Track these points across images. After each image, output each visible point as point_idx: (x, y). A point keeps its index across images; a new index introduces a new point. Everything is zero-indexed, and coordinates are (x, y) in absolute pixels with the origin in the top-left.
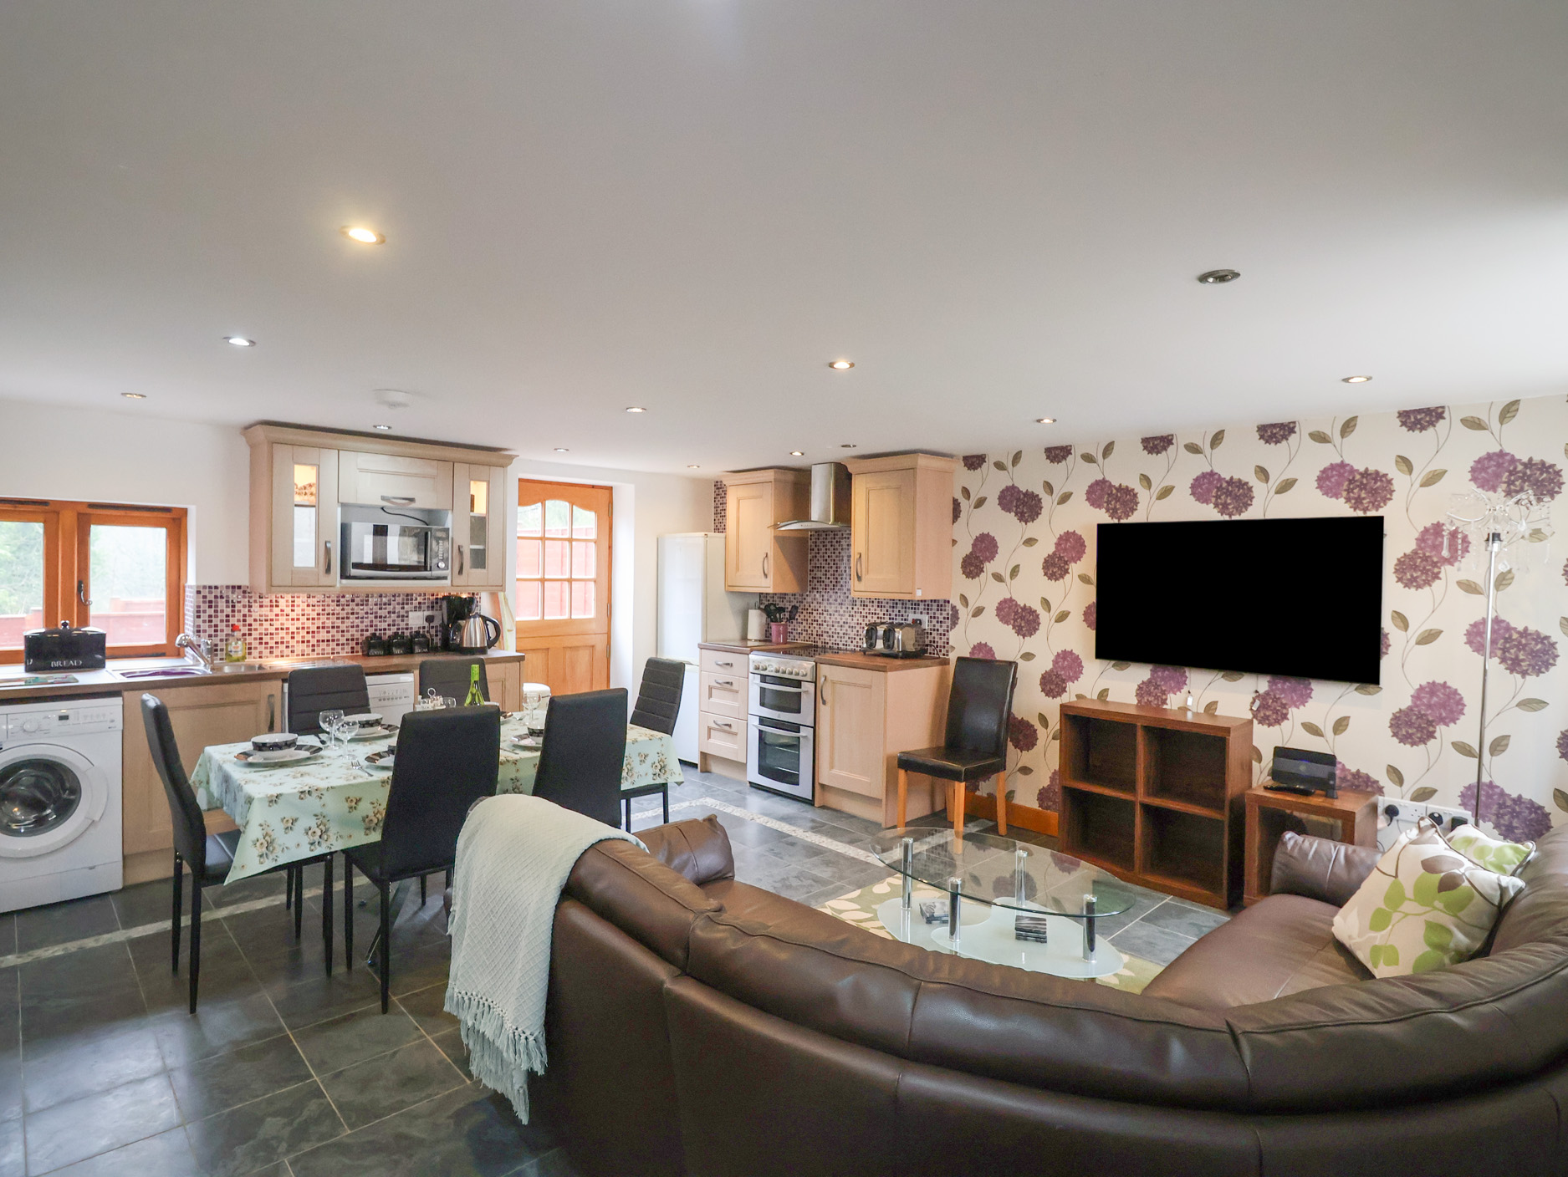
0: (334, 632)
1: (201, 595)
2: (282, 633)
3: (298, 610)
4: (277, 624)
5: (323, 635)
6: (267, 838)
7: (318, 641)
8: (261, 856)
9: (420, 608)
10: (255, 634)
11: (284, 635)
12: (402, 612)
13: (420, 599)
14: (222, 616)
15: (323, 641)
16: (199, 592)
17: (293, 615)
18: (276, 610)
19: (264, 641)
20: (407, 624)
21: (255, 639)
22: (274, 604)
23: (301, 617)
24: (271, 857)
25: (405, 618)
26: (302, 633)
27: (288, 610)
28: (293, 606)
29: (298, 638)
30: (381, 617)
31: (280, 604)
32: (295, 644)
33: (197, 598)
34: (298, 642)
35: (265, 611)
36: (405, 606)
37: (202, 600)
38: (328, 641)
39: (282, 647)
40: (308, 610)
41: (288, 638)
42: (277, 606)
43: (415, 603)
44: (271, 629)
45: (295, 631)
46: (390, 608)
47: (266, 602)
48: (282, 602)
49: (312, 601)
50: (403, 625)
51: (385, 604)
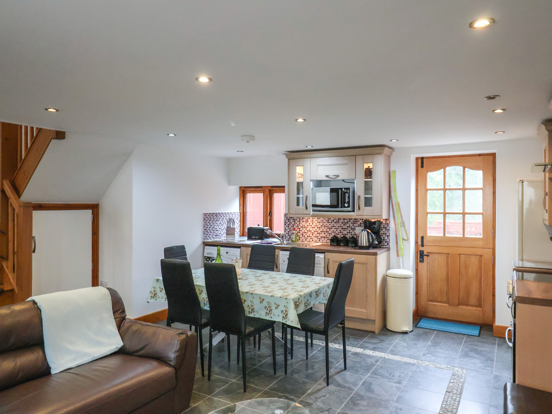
0: (326, 234)
1: (286, 217)
2: (309, 233)
3: (314, 224)
4: (308, 229)
5: (323, 235)
6: (155, 292)
7: (321, 237)
8: (151, 297)
9: (361, 225)
10: (301, 232)
11: (310, 234)
12: (353, 227)
13: (361, 221)
14: (291, 225)
15: (323, 237)
16: (285, 216)
17: (313, 226)
18: (308, 224)
19: (304, 235)
20: (355, 233)
21: (301, 234)
22: (307, 221)
23: (315, 227)
24: (155, 298)
25: (354, 230)
26: (316, 233)
27: (311, 224)
28: (313, 222)
29: (314, 235)
30: (344, 229)
31: (309, 221)
32: (313, 237)
33: (285, 218)
34: (314, 237)
35: (304, 223)
36: (354, 224)
37: (286, 218)
38: (325, 237)
39: (309, 238)
40: (318, 224)
41: (311, 235)
42: (308, 222)
43: (359, 223)
44: (306, 231)
45: (314, 232)
46: (348, 225)
47: (304, 220)
48: (309, 220)
49: (319, 220)
50: (353, 233)
51: (346, 223)
